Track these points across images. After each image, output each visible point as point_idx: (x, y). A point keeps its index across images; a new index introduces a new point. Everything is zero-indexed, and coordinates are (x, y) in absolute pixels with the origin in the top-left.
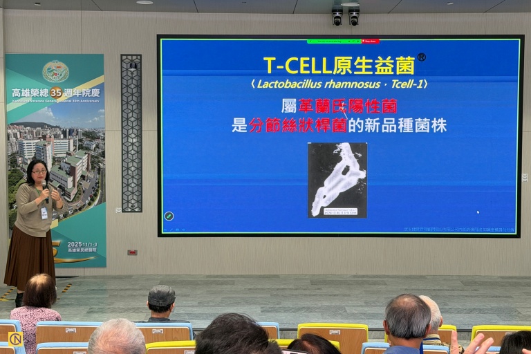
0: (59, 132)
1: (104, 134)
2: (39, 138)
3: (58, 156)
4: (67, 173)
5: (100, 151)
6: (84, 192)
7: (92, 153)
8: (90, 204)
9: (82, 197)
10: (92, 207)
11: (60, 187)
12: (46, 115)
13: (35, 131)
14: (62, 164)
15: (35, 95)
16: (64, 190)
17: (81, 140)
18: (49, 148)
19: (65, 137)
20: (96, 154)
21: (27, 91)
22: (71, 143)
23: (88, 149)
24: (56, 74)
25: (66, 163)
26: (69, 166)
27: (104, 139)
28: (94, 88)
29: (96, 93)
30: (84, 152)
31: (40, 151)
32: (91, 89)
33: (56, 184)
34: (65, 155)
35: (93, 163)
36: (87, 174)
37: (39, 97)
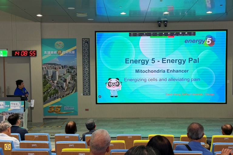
0: (61, 67)
2: (54, 69)
3: (60, 75)
4: (63, 81)
5: (75, 73)
6: (69, 88)
7: (72, 74)
8: (72, 92)
9: (69, 90)
12: (57, 61)
13: (52, 66)
14: (62, 78)
16: (62, 87)
17: (68, 69)
18: (57, 72)
19: (63, 68)
21: (49, 52)
22: (65, 71)
23: (71, 72)
24: (59, 46)
26: (64, 79)
27: (76, 69)
29: (73, 52)
30: (70, 74)
31: (54, 74)
32: (72, 51)
33: (60, 85)
34: (63, 75)
35: (73, 78)
36: (71, 82)
37: (53, 54)
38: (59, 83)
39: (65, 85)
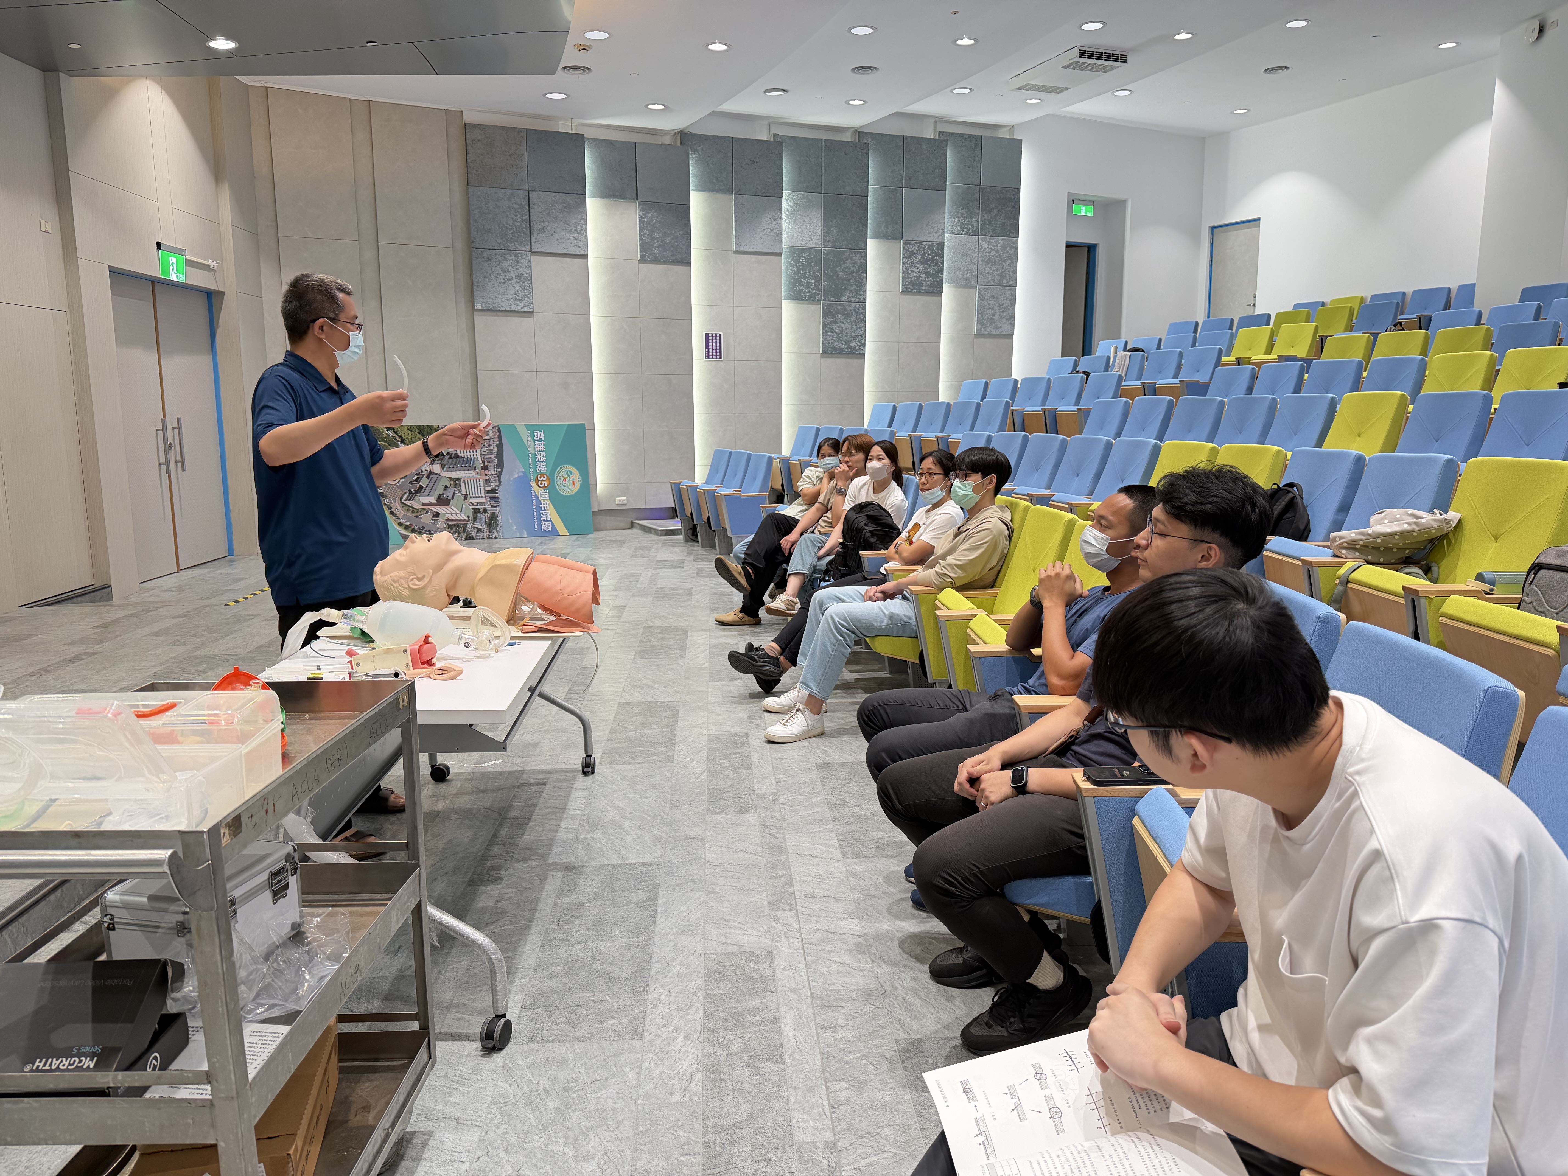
0: (494, 485)
1: (496, 538)
2: (484, 462)
3: (463, 485)
4: (440, 495)
5: (474, 534)
6: (417, 516)
7: (470, 525)
8: (400, 524)
9: (409, 514)
10: (397, 527)
11: (421, 487)
12: (513, 470)
13: (492, 456)
14: (452, 490)
15: (539, 456)
16: (417, 492)
17: (485, 511)
18: (472, 474)
19: (488, 492)
20: (469, 528)
21: (542, 448)
22: (481, 499)
23: (475, 519)
24: (564, 480)
25: (454, 494)
26: (450, 497)
27: (489, 538)
28: (552, 524)
29: (547, 526)
31: (468, 464)
32: (551, 521)
33: (424, 482)
34: (464, 492)
37: (535, 461)
38: (433, 481)
39: (425, 499)
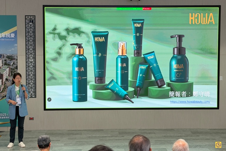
1: (17, 57)
5: (15, 66)
6: (7, 87)
7: (11, 67)
22: (1, 62)
23: (9, 65)
27: (17, 60)
28: (12, 33)
29: (13, 35)
30: (7, 66)
32: (10, 33)
35: (11, 72)
36: (9, 78)
